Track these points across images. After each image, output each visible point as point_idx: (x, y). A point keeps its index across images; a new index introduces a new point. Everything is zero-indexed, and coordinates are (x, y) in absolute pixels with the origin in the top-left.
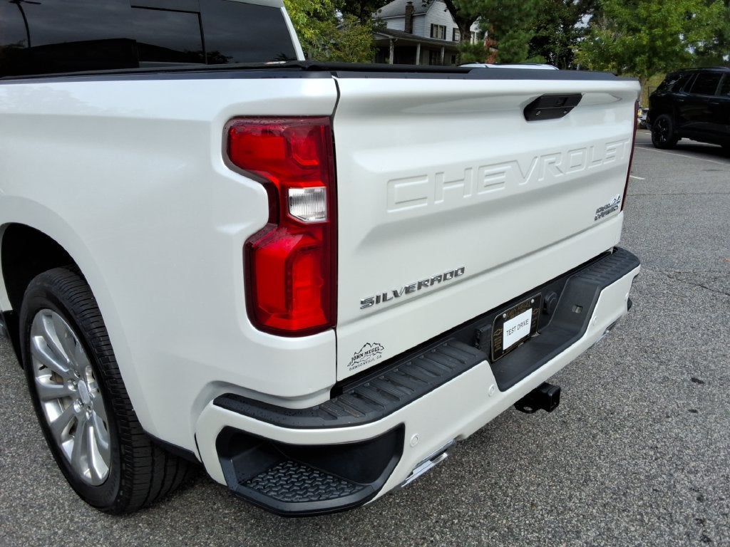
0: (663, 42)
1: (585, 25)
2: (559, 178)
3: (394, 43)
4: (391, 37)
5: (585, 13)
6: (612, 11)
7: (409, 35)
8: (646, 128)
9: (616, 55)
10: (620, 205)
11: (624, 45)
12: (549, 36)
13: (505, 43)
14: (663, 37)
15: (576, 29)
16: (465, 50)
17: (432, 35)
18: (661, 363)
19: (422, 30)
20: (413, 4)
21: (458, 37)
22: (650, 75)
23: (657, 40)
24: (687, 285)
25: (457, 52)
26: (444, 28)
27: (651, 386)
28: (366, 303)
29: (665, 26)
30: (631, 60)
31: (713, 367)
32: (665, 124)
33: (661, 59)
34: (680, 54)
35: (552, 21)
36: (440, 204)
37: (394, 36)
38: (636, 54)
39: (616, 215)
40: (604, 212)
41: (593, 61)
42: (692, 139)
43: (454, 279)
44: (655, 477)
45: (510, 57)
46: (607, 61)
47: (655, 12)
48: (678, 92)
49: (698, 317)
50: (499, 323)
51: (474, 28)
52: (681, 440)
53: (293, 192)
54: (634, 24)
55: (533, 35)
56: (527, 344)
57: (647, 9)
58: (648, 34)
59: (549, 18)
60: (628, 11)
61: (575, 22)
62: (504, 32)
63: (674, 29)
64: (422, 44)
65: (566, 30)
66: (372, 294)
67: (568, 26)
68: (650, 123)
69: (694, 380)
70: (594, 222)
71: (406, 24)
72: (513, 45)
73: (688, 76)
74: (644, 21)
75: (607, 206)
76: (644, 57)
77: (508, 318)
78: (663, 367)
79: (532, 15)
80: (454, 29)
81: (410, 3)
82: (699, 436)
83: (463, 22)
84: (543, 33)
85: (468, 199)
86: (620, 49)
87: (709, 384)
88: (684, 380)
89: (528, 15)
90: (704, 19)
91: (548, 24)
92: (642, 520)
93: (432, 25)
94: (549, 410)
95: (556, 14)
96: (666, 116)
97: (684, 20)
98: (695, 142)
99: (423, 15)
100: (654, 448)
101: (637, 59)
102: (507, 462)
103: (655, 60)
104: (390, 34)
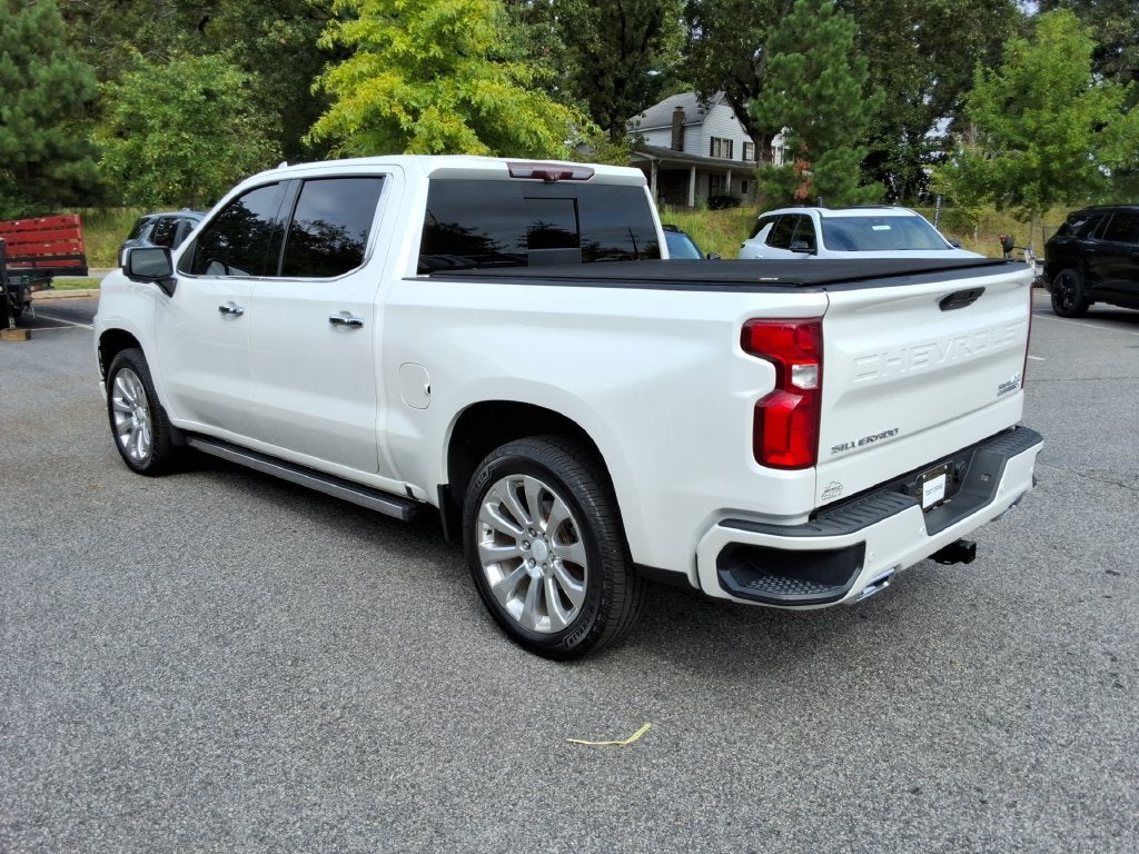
0: (1062, 165)
1: (942, 134)
2: (967, 357)
3: (658, 167)
4: (652, 157)
5: (941, 115)
6: (984, 122)
7: (678, 154)
8: (1042, 287)
9: (994, 183)
10: (1020, 383)
11: (1003, 169)
12: (887, 151)
13: (825, 164)
14: (1061, 157)
15: (928, 140)
16: (765, 177)
17: (712, 154)
18: (1073, 558)
19: (697, 146)
20: (684, 110)
21: (750, 154)
22: (1046, 210)
23: (1052, 161)
24: (1101, 484)
25: (753, 177)
26: (730, 143)
27: (1060, 576)
28: (835, 449)
29: (1064, 141)
30: (1015, 189)
31: (1130, 561)
32: (1068, 283)
33: (1060, 187)
34: (1088, 180)
35: (892, 129)
36: (885, 377)
37: (657, 155)
38: (1022, 181)
39: (1016, 392)
40: (1006, 388)
41: (960, 191)
42: (1109, 302)
43: (891, 438)
44: (1068, 645)
45: (833, 185)
46: (981, 191)
47: (1049, 122)
48: (1086, 239)
49: (1114, 515)
50: (921, 482)
51: (776, 142)
52: (1094, 618)
53: (795, 367)
54: (1018, 139)
55: (866, 153)
56: (941, 507)
57: (1037, 119)
58: (1039, 153)
59: (886, 124)
60: (1008, 121)
61: (926, 129)
62: (822, 150)
63: (1077, 145)
64: (697, 165)
65: (913, 141)
66: (839, 443)
67: (916, 135)
68: (1047, 281)
69: (1108, 572)
70: (996, 398)
71: (673, 137)
72: (834, 168)
73: (1100, 217)
74: (1032, 136)
75: (1009, 383)
76: (1035, 186)
77: (927, 480)
78: (1074, 561)
79: (863, 125)
80: (745, 144)
81: (680, 108)
82: (1113, 616)
83: (760, 136)
84: (878, 146)
85: (904, 373)
86: (998, 175)
87: (1126, 575)
88: (1098, 572)
89: (856, 125)
90: (1121, 130)
91: (886, 134)
92: (1057, 674)
93: (712, 138)
94: (966, 563)
95: (897, 120)
96: (1070, 272)
97: (1090, 132)
98: (1113, 308)
99: (698, 124)
100: (1068, 624)
101: (1024, 189)
102: (920, 633)
103: (1052, 189)
104: (650, 153)
